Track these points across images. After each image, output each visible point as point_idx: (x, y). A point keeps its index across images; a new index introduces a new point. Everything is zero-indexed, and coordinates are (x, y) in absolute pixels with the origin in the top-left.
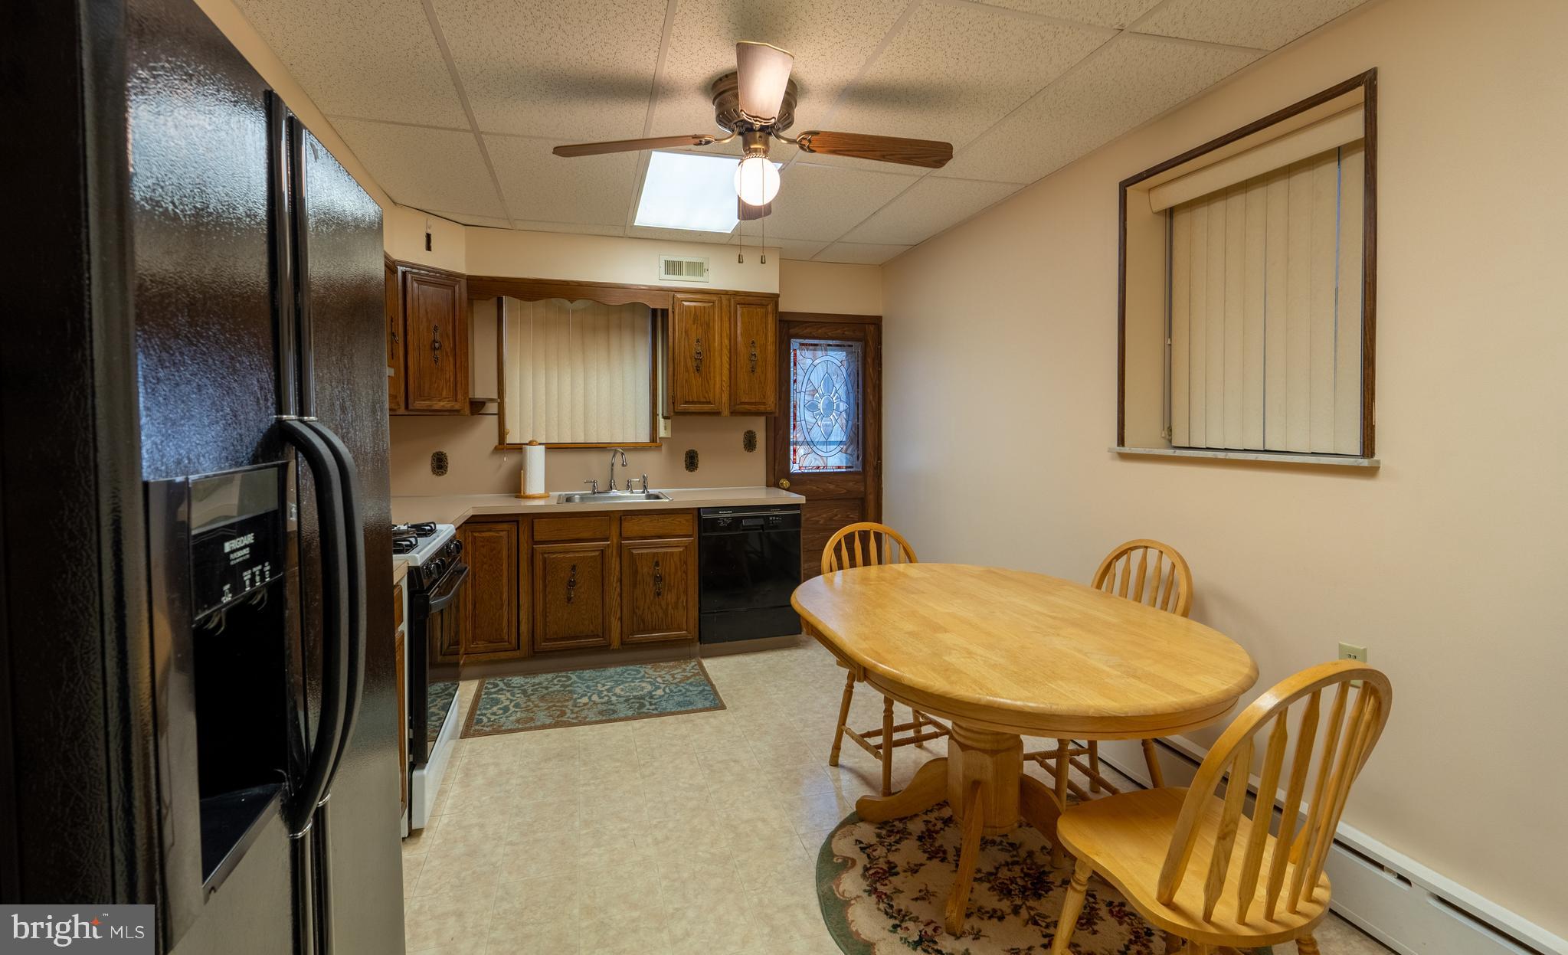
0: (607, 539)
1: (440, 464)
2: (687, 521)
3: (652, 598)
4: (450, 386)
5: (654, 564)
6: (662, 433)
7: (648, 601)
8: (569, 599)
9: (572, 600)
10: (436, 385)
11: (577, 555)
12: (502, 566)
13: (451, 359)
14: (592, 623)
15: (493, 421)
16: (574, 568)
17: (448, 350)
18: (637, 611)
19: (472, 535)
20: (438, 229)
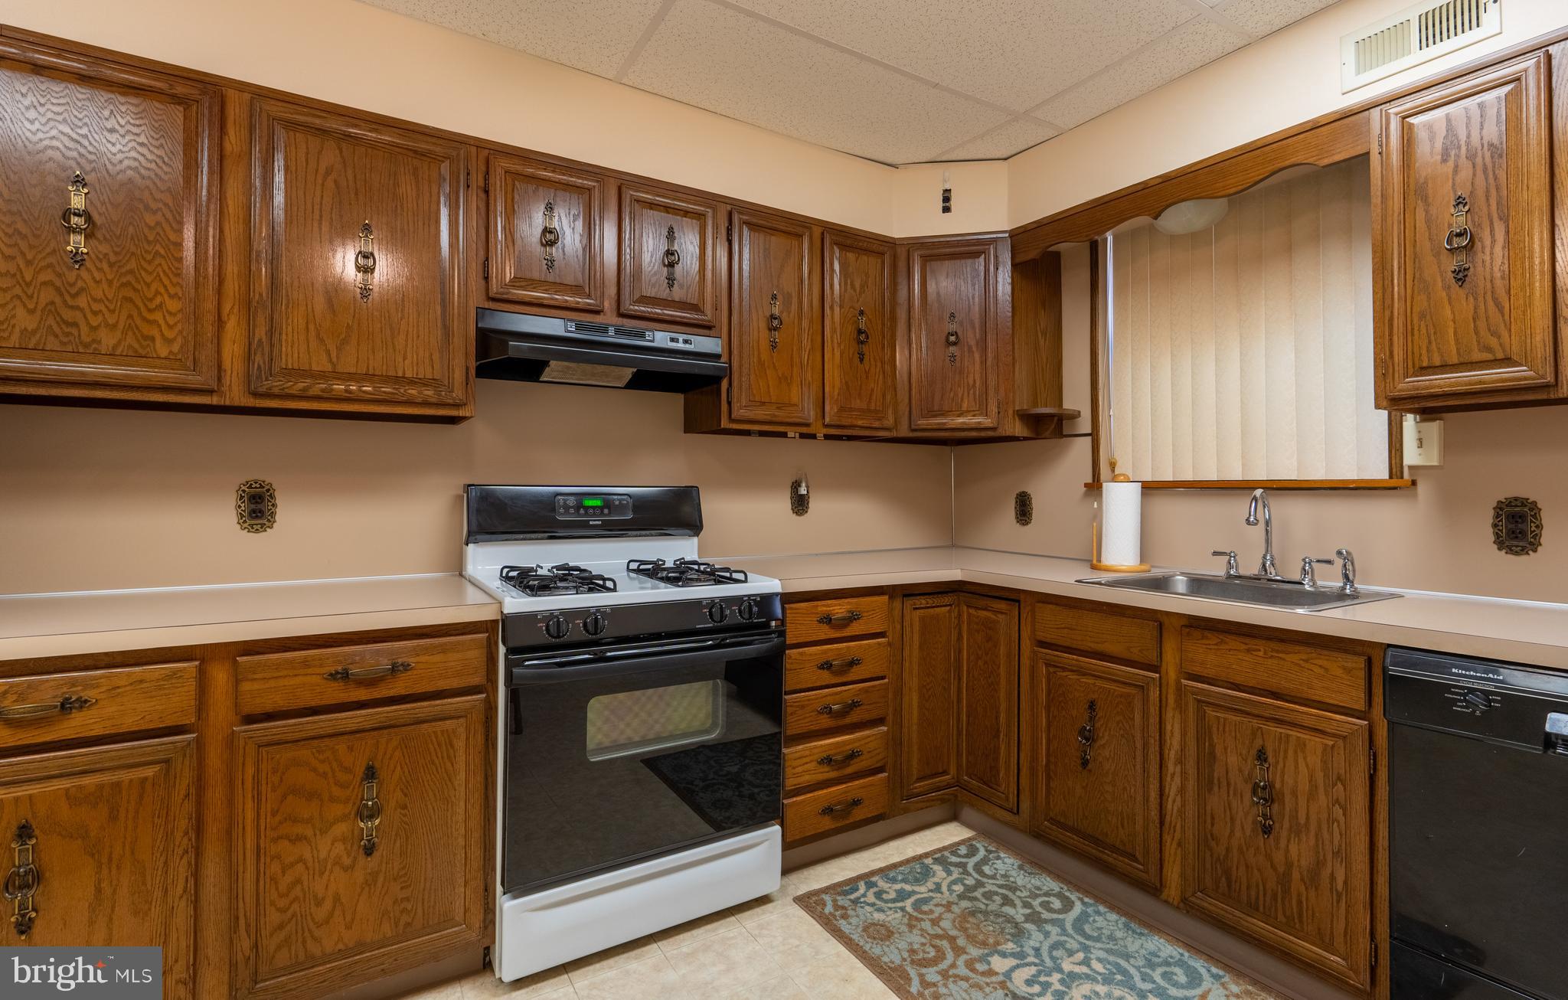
0: (1155, 669)
1: (1024, 510)
2: (1348, 671)
3: (1248, 832)
4: (974, 394)
5: (1254, 752)
6: (1412, 456)
7: (1238, 834)
8: (1085, 763)
9: (1090, 766)
10: (952, 394)
11: (1099, 683)
12: (999, 668)
13: (977, 356)
14: (1123, 826)
15: (1083, 445)
16: (1092, 706)
17: (972, 343)
18: (1213, 844)
19: (968, 612)
20: (957, 179)
